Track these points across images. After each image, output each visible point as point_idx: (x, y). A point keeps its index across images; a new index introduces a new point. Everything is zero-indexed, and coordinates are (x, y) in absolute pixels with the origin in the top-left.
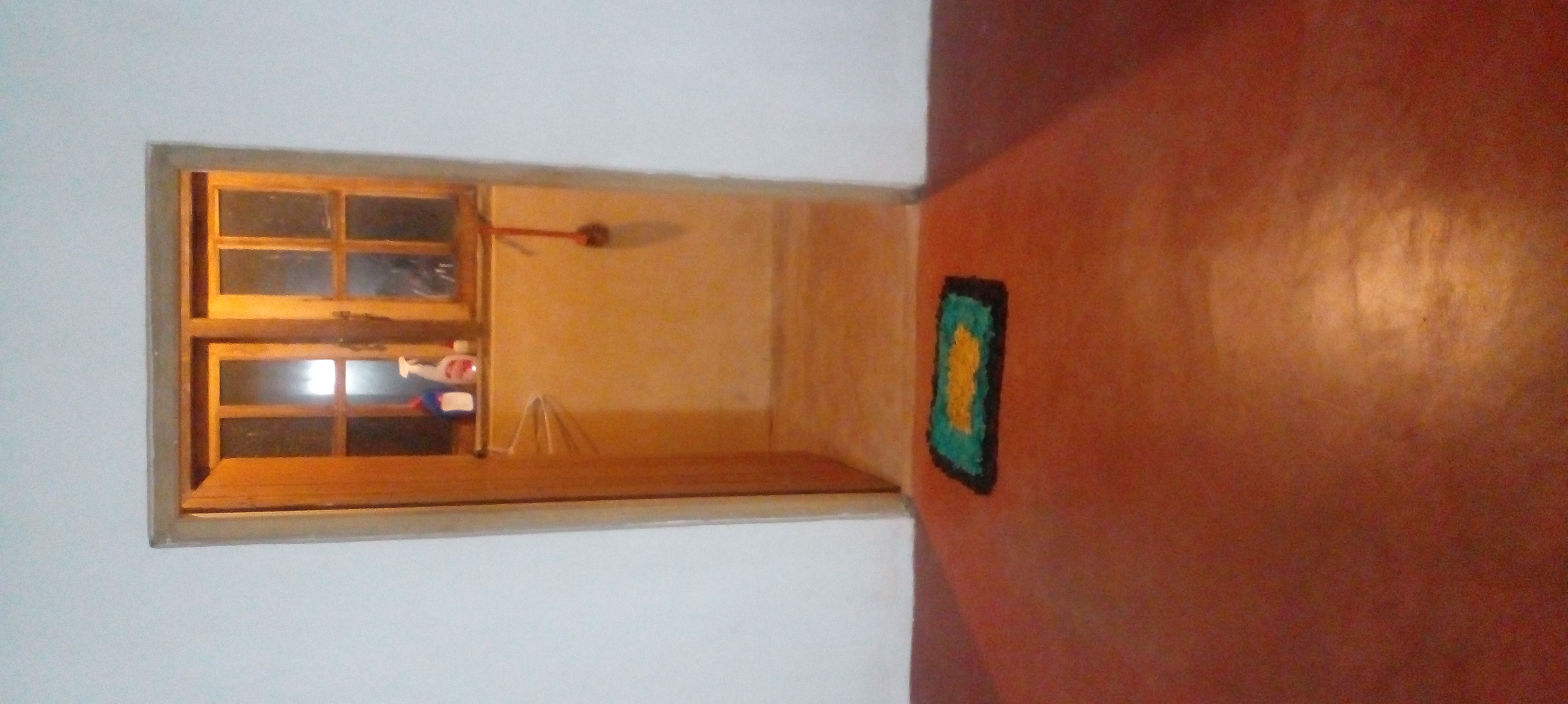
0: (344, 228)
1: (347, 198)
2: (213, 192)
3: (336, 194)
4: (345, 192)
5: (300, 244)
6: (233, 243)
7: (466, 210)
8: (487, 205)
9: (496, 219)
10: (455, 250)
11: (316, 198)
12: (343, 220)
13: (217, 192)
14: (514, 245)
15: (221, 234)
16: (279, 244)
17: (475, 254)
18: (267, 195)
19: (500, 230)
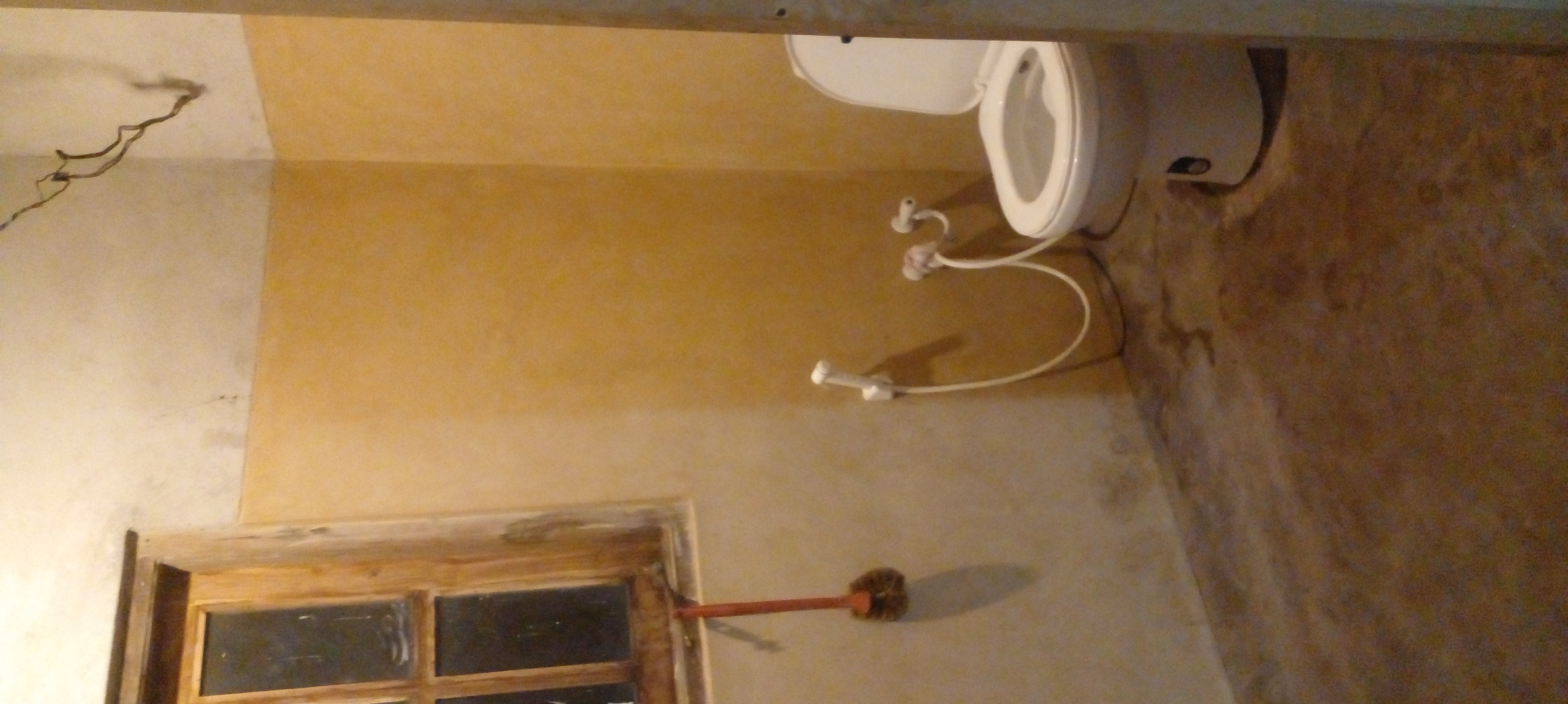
0: (431, 657)
1: (438, 602)
2: (197, 618)
3: (418, 598)
4: (434, 593)
7: (648, 597)
8: (684, 573)
9: (700, 597)
10: (636, 673)
11: (381, 611)
12: (431, 642)
13: (202, 618)
15: (202, 693)
18: (294, 614)
19: (712, 613)
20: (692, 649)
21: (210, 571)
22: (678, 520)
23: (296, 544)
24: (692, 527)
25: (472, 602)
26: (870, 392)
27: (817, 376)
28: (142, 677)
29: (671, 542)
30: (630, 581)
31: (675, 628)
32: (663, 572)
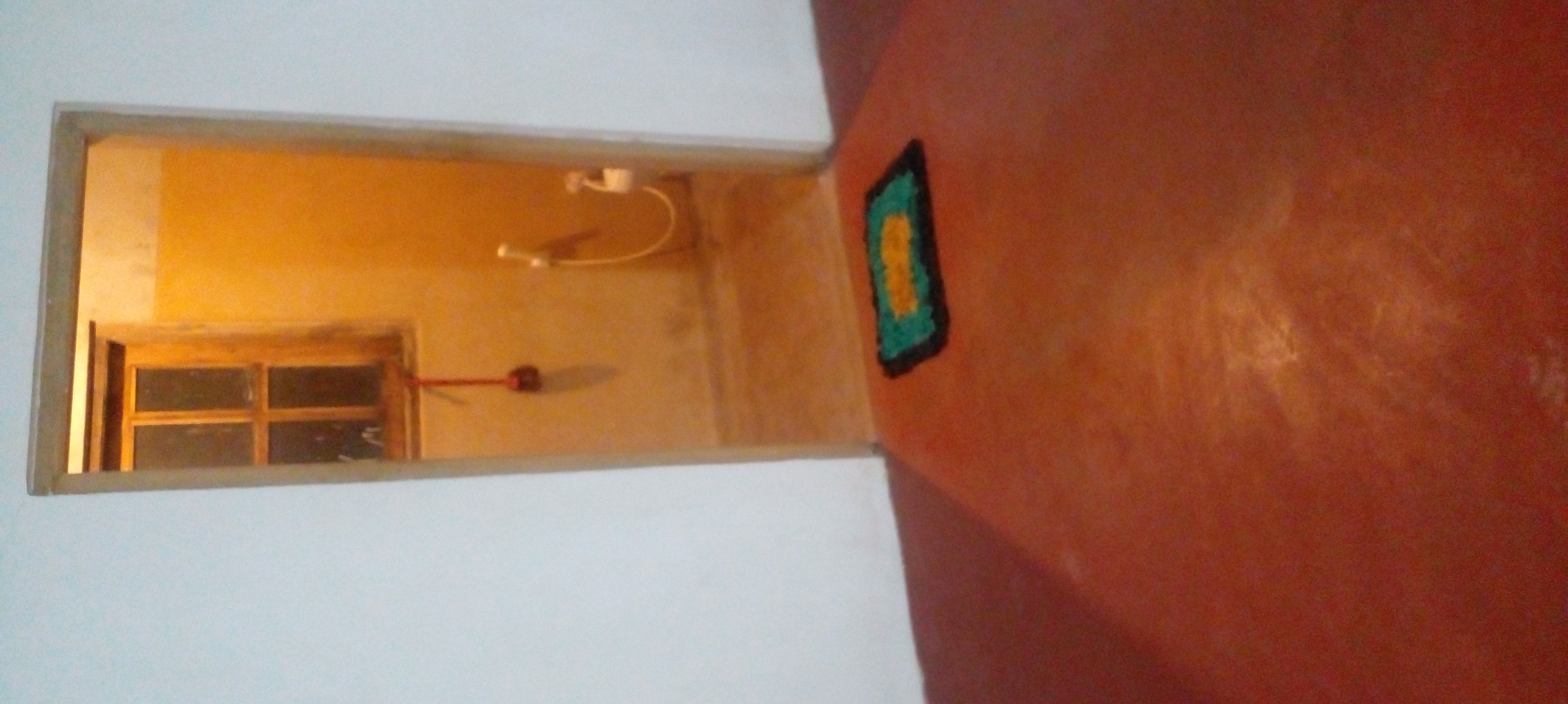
0: (266, 399)
1: (271, 371)
2: (131, 370)
3: (258, 367)
4: (267, 364)
5: (220, 416)
6: (150, 419)
7: (392, 375)
8: (413, 363)
9: (422, 373)
10: (382, 412)
11: (237, 373)
12: (265, 390)
13: (134, 372)
14: (441, 395)
15: (136, 410)
16: (197, 417)
17: (403, 414)
18: (188, 371)
19: (429, 384)
20: (415, 402)
21: (138, 345)
22: (412, 332)
23: (188, 333)
24: (419, 335)
25: (290, 370)
26: (536, 262)
27: (501, 252)
28: (104, 402)
29: (407, 344)
30: (381, 365)
31: (406, 391)
32: (401, 360)
